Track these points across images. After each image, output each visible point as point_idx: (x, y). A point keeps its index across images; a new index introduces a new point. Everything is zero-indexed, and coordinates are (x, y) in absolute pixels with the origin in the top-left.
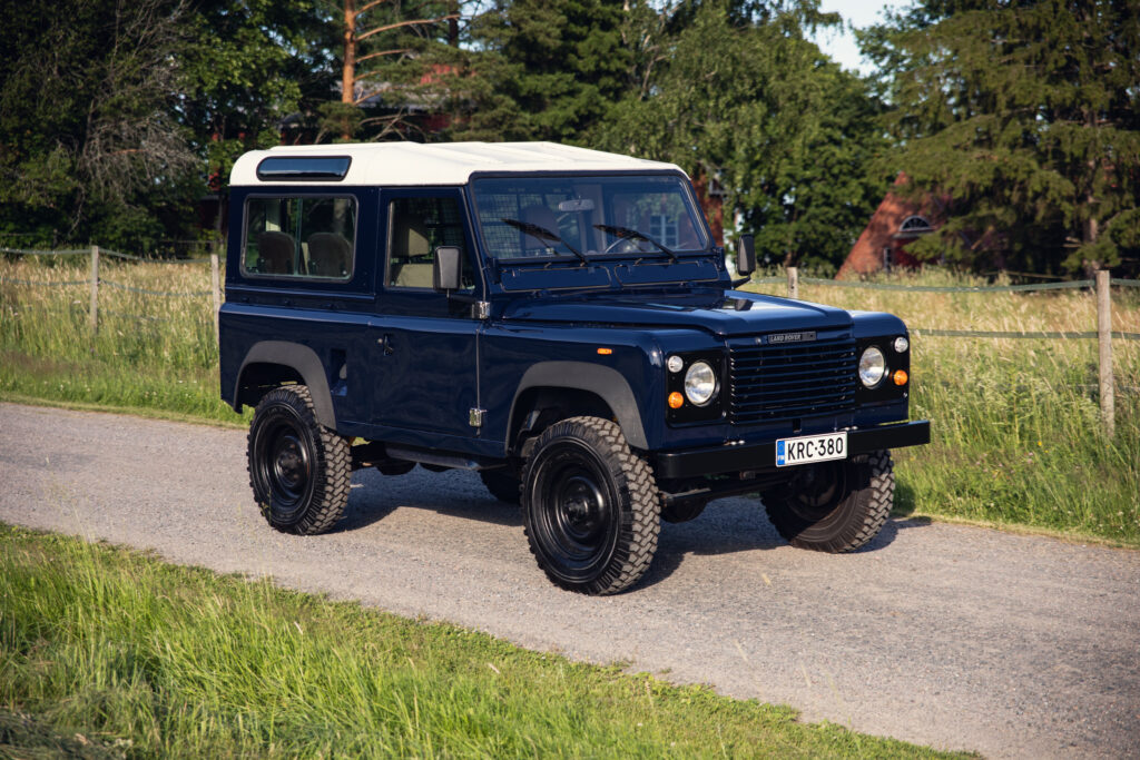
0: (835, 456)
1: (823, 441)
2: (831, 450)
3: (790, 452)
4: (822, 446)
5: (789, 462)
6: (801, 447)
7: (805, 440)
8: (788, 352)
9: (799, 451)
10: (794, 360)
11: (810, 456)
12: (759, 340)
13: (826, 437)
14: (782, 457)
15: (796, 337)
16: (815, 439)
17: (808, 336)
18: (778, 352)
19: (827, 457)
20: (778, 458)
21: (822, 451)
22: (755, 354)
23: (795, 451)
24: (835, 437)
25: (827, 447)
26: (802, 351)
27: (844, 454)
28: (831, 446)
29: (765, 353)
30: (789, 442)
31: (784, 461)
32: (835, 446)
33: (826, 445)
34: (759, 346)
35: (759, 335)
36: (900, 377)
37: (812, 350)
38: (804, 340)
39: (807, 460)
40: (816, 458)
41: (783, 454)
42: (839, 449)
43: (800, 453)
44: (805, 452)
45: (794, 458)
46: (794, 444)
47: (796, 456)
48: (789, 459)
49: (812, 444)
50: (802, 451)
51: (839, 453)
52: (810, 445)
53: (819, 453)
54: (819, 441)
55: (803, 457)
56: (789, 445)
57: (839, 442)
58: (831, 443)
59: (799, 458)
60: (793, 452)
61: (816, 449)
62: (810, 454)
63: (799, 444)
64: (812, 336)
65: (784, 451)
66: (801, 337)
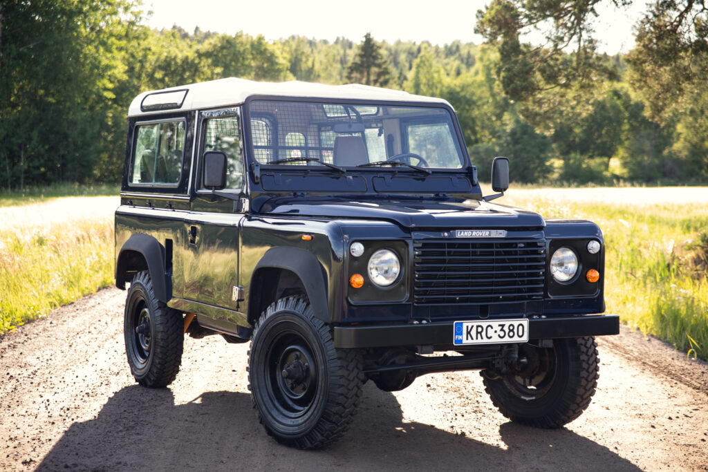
0: (516, 339)
1: (503, 326)
2: (511, 334)
3: (469, 333)
4: (502, 330)
5: (467, 341)
6: (480, 329)
7: (484, 324)
8: (474, 246)
9: (477, 333)
10: (482, 254)
11: (491, 337)
12: (446, 234)
13: (507, 323)
14: (460, 337)
15: (485, 234)
16: (495, 324)
17: (495, 234)
18: (466, 246)
19: (507, 340)
20: (455, 337)
21: (502, 334)
22: (442, 246)
23: (473, 333)
24: (516, 323)
25: (507, 331)
26: (491, 246)
27: (525, 339)
28: (510, 331)
29: (451, 246)
30: (466, 324)
31: (461, 341)
32: (515, 330)
33: (506, 329)
35: (448, 230)
36: (593, 275)
37: (502, 245)
38: (492, 236)
39: (485, 341)
40: (495, 340)
41: (461, 334)
42: (520, 334)
43: (479, 335)
44: (484, 334)
45: (472, 339)
46: (473, 326)
47: (474, 336)
48: (467, 339)
49: (492, 328)
50: (481, 333)
51: (520, 337)
52: (489, 328)
53: (499, 335)
54: (499, 325)
55: (482, 338)
56: (467, 327)
57: (521, 328)
58: (511, 328)
59: (477, 339)
60: (471, 333)
61: (496, 332)
62: (489, 336)
63: (478, 327)
64: (501, 234)
65: (462, 332)
66: (490, 235)
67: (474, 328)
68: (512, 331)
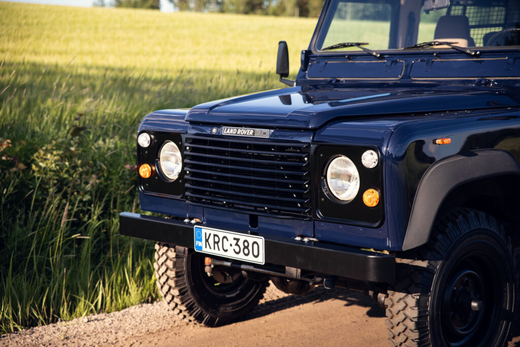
0: (250, 258)
1: (238, 240)
2: (246, 251)
3: (207, 241)
4: (237, 244)
5: (206, 250)
6: (216, 239)
7: (221, 233)
9: (215, 242)
11: (226, 251)
12: (214, 130)
13: (242, 237)
15: (249, 132)
16: (231, 235)
17: (261, 133)
19: (241, 257)
21: (237, 250)
23: (211, 241)
24: (251, 239)
25: (242, 247)
27: (261, 260)
31: (201, 248)
32: (250, 248)
33: (241, 243)
34: (212, 136)
35: (213, 125)
36: (370, 197)
38: (255, 136)
39: (221, 253)
40: (231, 254)
41: (201, 240)
42: (256, 254)
43: (216, 245)
44: (220, 244)
45: (210, 248)
46: (210, 234)
47: (212, 247)
48: (206, 247)
49: (228, 240)
50: (217, 243)
51: (256, 257)
52: (225, 240)
53: (234, 250)
54: (235, 239)
55: (219, 250)
56: (206, 233)
57: (255, 246)
58: (246, 244)
59: (214, 249)
60: (209, 241)
61: (231, 245)
62: (225, 249)
63: (215, 235)
64: (265, 133)
65: (201, 238)
66: (254, 134)
67: (212, 237)
68: (247, 247)
